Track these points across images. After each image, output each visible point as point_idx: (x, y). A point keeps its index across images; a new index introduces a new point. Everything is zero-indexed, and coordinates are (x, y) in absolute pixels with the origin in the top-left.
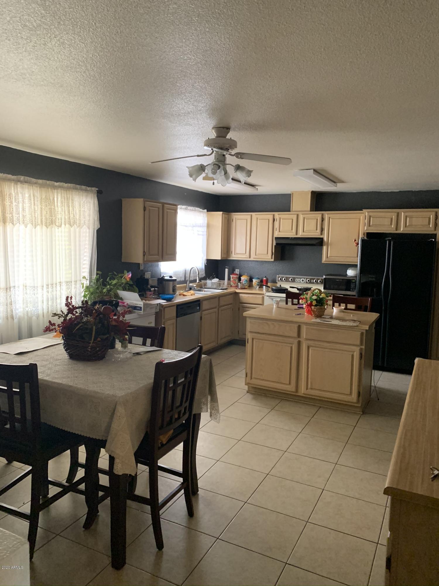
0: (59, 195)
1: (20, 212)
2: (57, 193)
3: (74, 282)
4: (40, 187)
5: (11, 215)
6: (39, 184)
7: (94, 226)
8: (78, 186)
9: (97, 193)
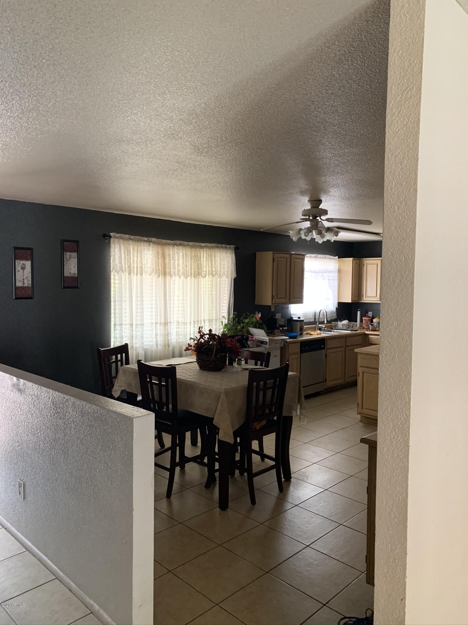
0: (205, 252)
1: (176, 267)
2: (203, 251)
3: (215, 320)
4: (191, 248)
5: (169, 270)
6: (190, 246)
7: (232, 275)
8: (220, 245)
9: (235, 249)
